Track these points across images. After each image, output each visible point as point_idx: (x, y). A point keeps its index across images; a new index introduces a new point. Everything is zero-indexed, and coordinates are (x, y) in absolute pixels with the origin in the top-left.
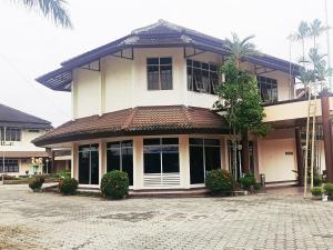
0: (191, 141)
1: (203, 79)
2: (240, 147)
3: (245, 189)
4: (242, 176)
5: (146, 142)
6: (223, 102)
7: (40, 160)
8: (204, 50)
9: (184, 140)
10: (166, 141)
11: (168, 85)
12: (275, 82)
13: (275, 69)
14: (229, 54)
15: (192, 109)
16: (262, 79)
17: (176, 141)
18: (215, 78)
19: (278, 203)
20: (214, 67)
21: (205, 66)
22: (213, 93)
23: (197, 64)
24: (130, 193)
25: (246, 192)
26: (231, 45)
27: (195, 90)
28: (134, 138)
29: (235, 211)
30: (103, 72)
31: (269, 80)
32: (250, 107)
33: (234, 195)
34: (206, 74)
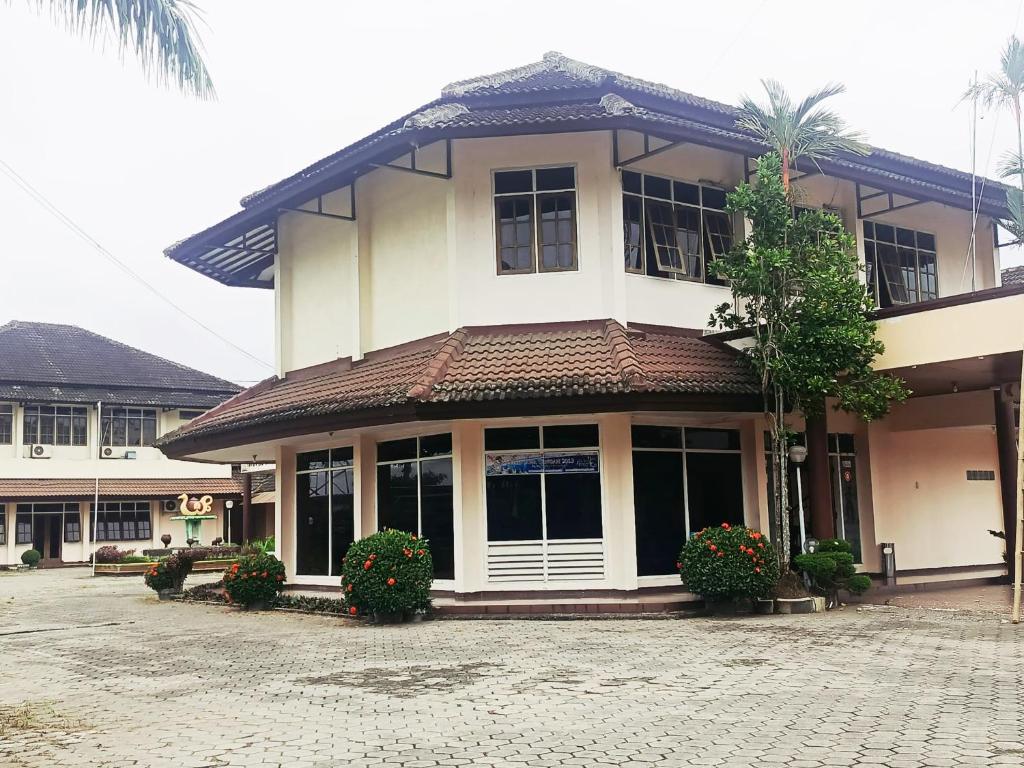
0: (640, 435)
1: (681, 236)
2: (800, 453)
3: (815, 592)
4: (809, 547)
5: (496, 440)
6: (741, 307)
7: (205, 504)
8: (676, 138)
9: (615, 431)
10: (556, 436)
11: (563, 257)
12: (928, 241)
13: (923, 199)
14: (760, 151)
15: (641, 333)
16: (885, 232)
17: (589, 435)
18: (721, 231)
19: (917, 639)
20: (715, 197)
21: (686, 192)
22: (712, 280)
23: (658, 185)
24: (437, 603)
25: (819, 602)
26: (765, 121)
27: (653, 271)
28: (455, 427)
29: (758, 662)
30: (363, 221)
31: (906, 236)
32: (833, 321)
33: (777, 611)
34: (689, 220)
